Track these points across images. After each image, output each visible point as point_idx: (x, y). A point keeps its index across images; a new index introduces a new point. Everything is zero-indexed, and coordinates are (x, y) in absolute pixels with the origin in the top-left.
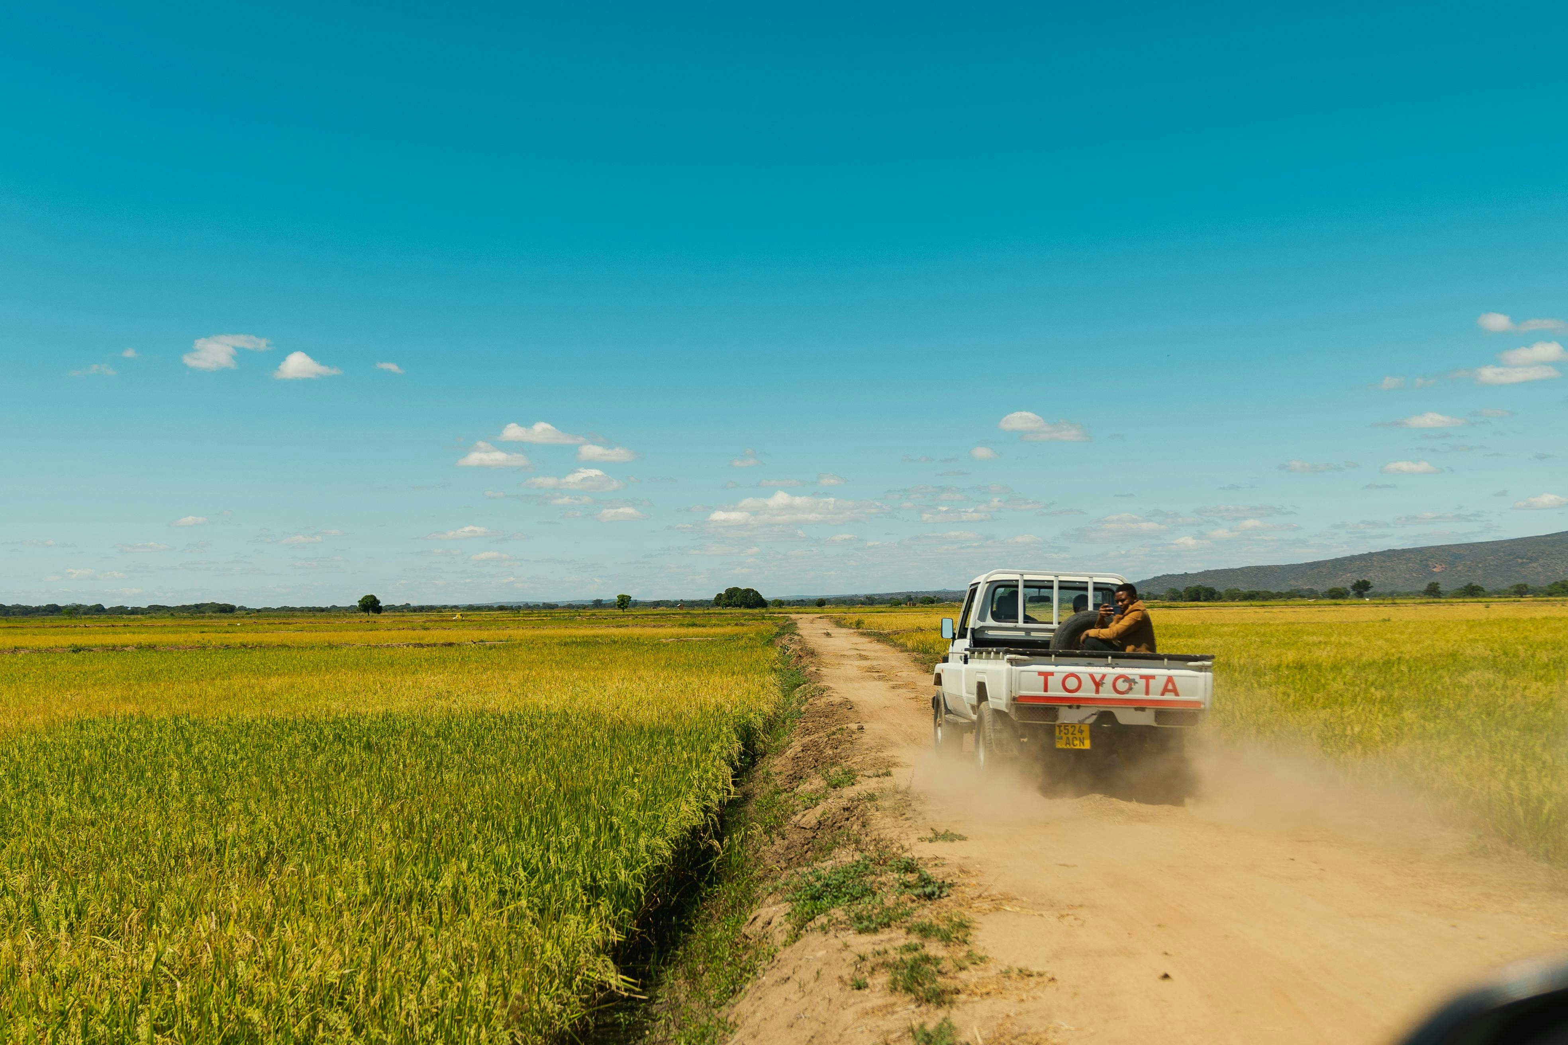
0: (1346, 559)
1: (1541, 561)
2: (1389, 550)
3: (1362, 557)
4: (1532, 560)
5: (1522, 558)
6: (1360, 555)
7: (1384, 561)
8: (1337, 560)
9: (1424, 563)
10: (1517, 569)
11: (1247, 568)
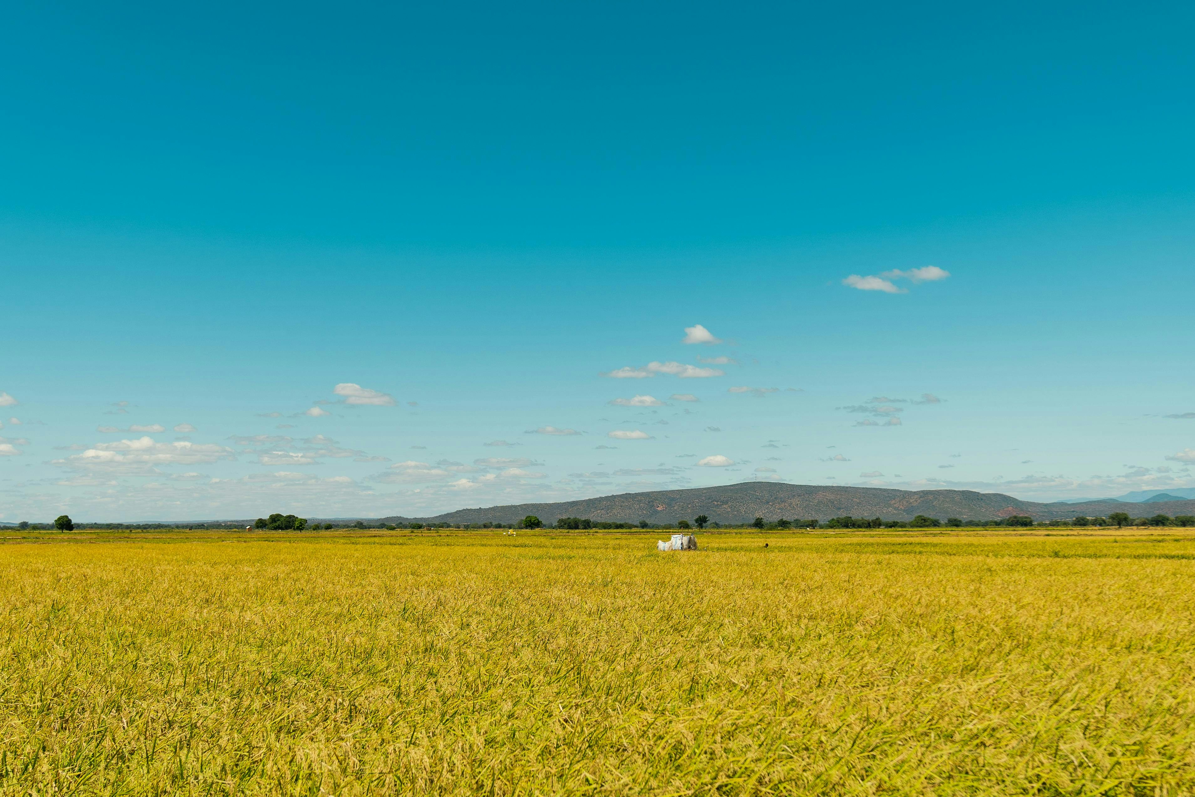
0: (596, 499)
1: (730, 504)
2: (626, 494)
3: (607, 498)
4: (723, 503)
5: (717, 502)
6: (606, 497)
7: (623, 502)
8: (590, 500)
9: (651, 503)
10: (714, 509)
11: (525, 505)
